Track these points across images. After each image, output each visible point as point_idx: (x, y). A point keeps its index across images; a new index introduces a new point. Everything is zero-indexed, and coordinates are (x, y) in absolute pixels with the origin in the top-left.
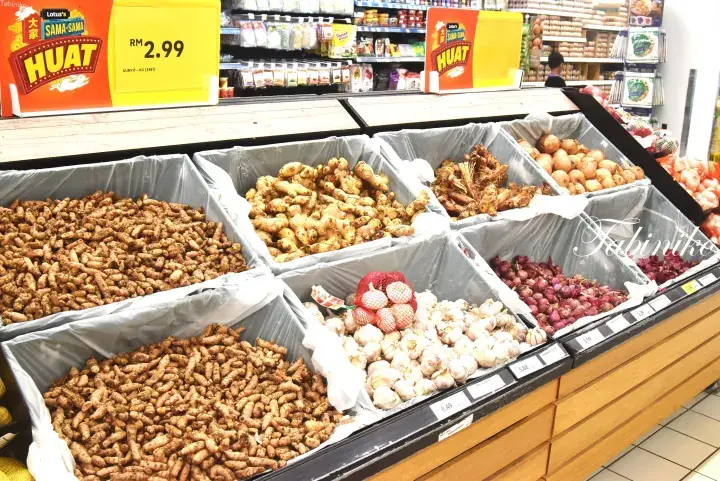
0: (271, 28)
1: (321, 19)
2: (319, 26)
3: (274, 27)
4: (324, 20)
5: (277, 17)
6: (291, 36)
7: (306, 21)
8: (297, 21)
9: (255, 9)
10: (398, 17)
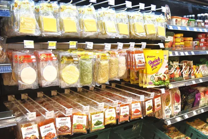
0: (65, 60)
1: (132, 44)
2: (129, 52)
3: (70, 58)
4: (136, 46)
5: (73, 44)
6: (94, 68)
7: (114, 47)
8: (102, 48)
9: (36, 33)
10: (200, 40)
